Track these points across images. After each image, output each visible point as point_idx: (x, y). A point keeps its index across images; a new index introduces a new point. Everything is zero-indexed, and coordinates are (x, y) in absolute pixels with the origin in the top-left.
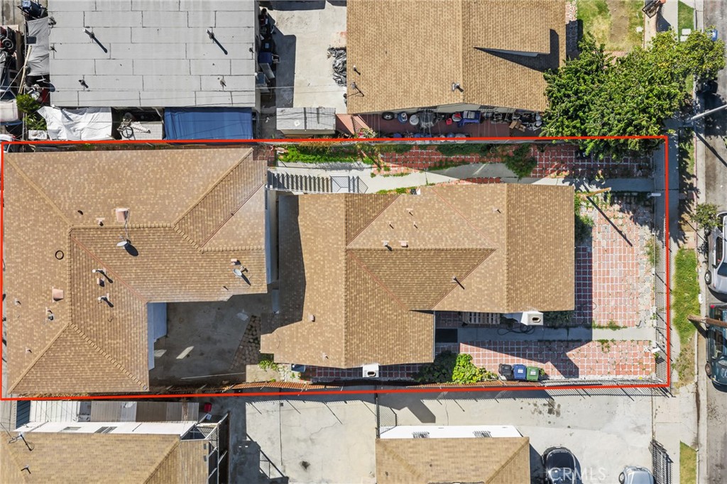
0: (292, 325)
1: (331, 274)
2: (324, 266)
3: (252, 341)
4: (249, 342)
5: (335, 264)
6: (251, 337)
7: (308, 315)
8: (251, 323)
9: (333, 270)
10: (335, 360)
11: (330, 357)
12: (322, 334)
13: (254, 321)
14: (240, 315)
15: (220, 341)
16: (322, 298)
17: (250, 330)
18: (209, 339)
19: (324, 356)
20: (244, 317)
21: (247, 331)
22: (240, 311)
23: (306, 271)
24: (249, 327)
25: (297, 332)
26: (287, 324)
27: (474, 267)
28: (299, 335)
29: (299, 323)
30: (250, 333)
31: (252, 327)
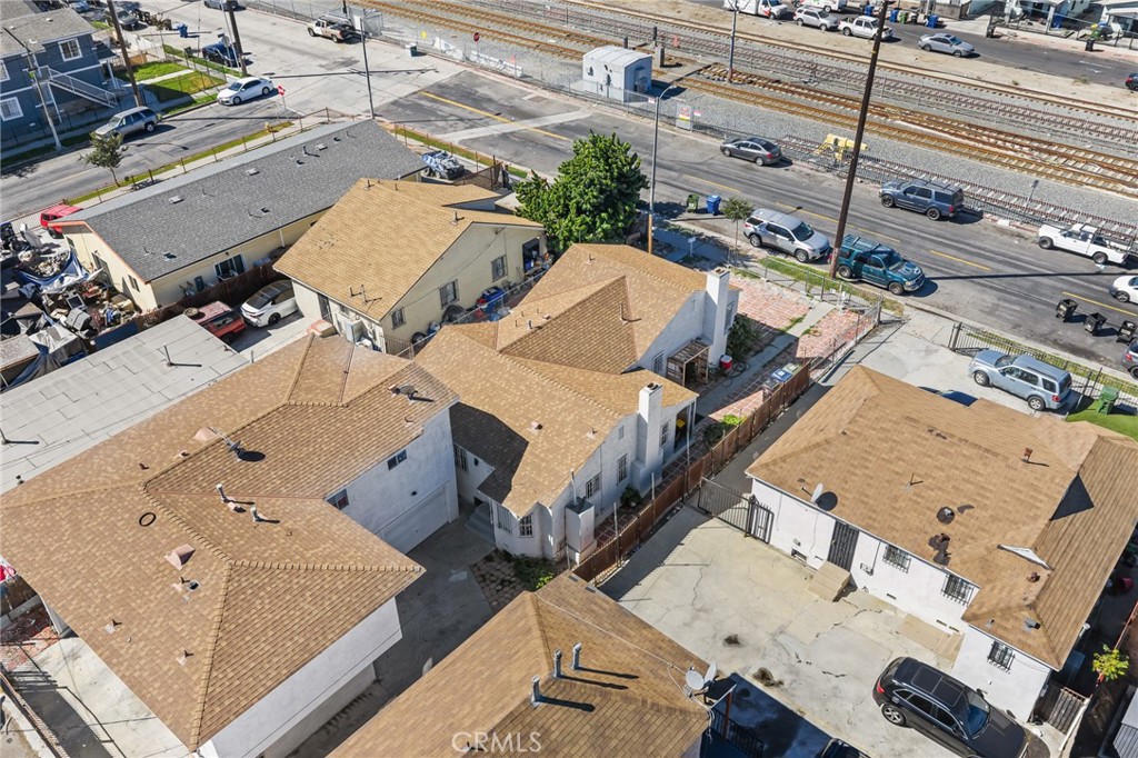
0: (524, 458)
1: (508, 381)
2: (493, 384)
3: (500, 587)
4: (498, 591)
5: (501, 370)
6: (494, 585)
7: (528, 431)
8: (477, 573)
9: (506, 376)
10: (606, 423)
11: (597, 428)
12: (563, 424)
13: (479, 569)
14: (453, 579)
15: (459, 622)
16: (524, 404)
17: (484, 580)
18: (442, 632)
19: (590, 435)
20: (461, 576)
21: (483, 584)
22: (451, 575)
23: (480, 408)
24: (480, 579)
25: (537, 456)
26: (518, 465)
27: (626, 299)
28: (542, 455)
29: (529, 448)
30: (488, 582)
31: (483, 576)
